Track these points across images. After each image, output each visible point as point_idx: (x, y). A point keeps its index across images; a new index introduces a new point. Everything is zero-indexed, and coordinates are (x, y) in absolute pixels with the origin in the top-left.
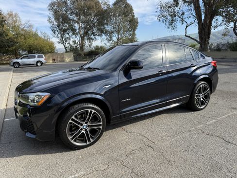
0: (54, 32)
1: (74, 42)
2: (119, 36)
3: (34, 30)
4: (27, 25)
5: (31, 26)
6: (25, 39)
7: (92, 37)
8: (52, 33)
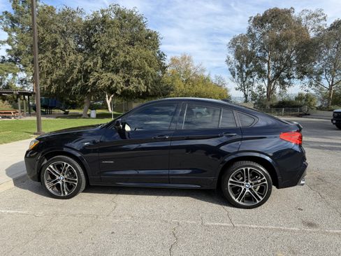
0: (234, 76)
1: (260, 88)
2: (335, 79)
3: (206, 74)
4: (198, 70)
5: (203, 70)
6: (193, 86)
7: (286, 80)
8: (231, 76)
